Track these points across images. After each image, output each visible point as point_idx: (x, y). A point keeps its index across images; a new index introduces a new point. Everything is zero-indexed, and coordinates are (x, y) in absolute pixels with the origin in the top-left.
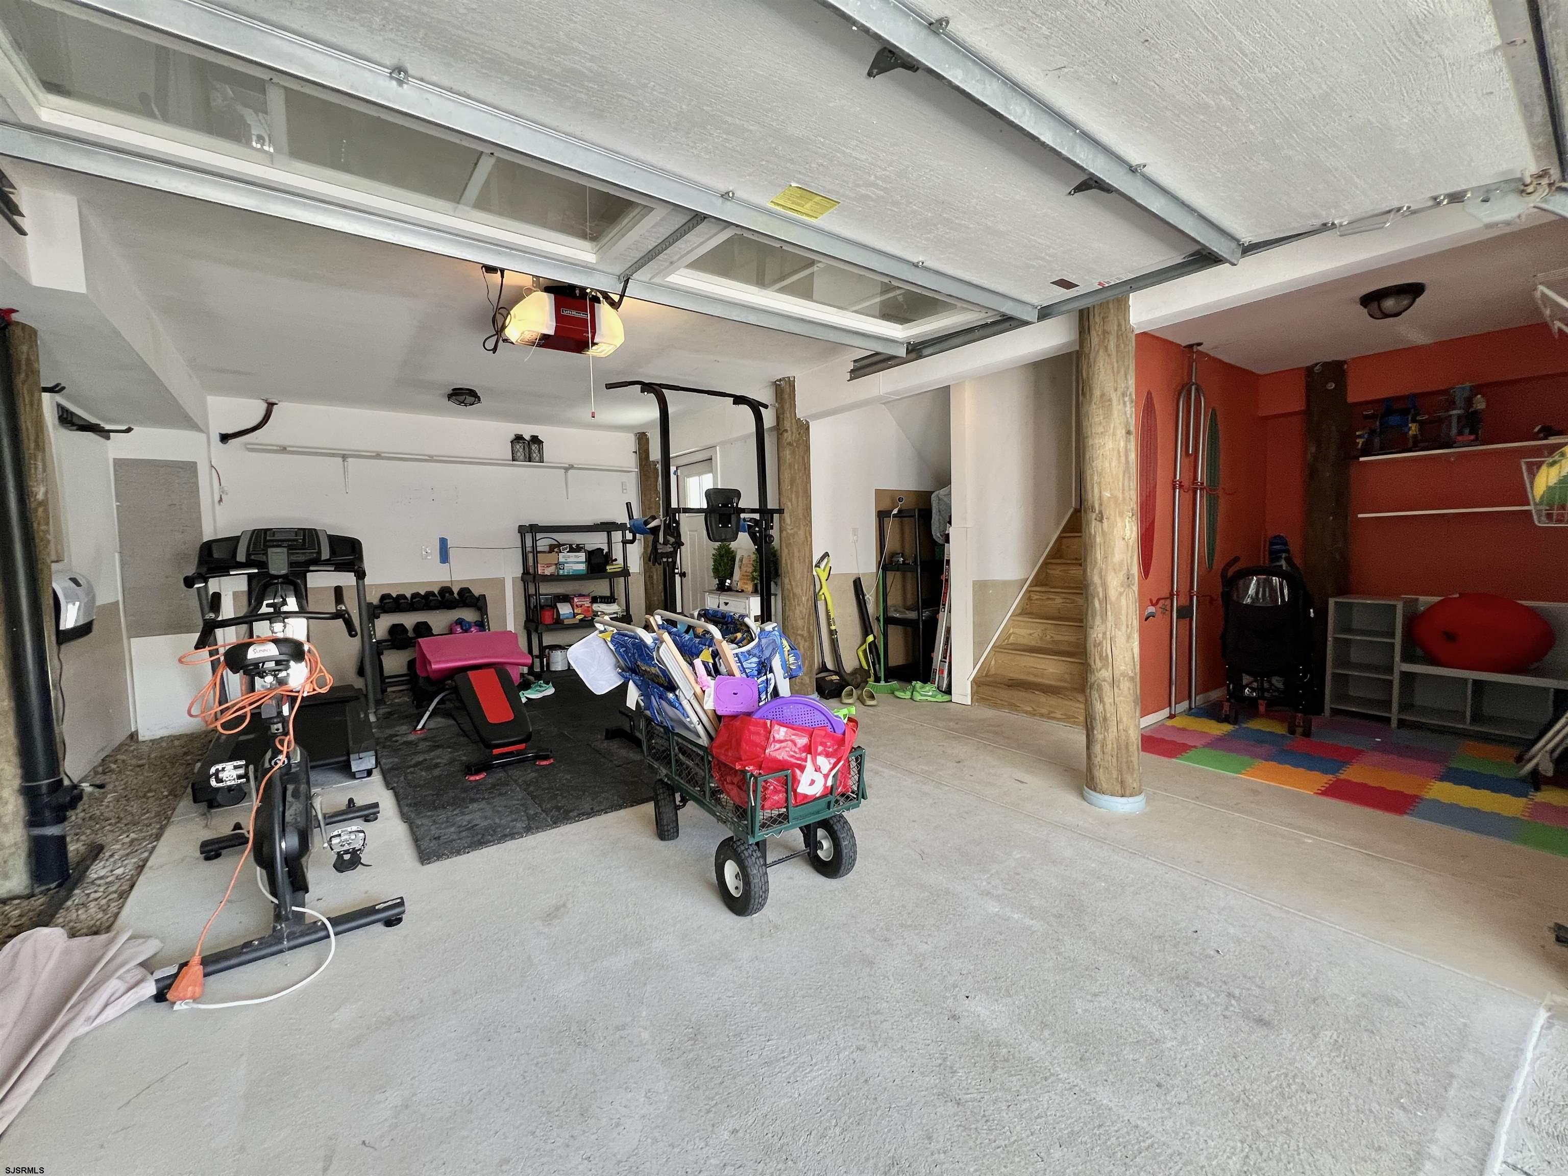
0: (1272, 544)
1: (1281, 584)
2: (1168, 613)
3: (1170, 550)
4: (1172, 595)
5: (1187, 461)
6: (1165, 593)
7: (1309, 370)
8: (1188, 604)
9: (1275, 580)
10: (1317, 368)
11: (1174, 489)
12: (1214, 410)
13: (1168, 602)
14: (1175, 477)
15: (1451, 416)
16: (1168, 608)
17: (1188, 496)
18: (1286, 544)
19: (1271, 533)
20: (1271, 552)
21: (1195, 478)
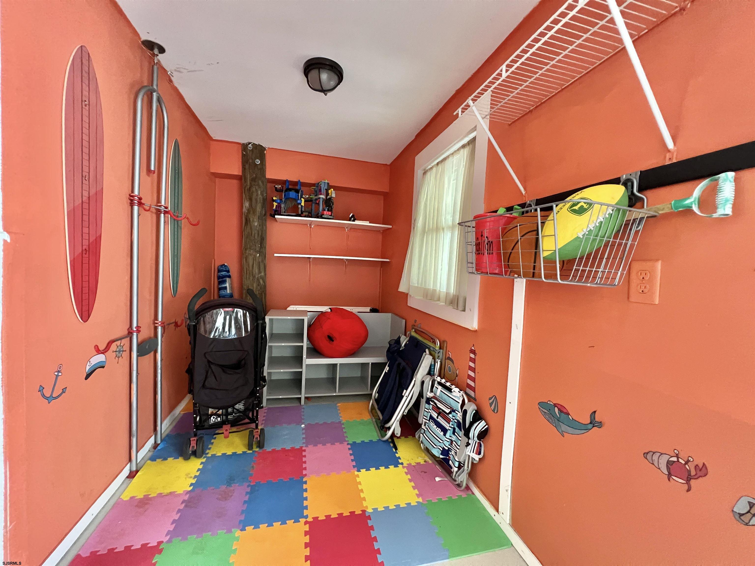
0: (219, 271)
1: (245, 315)
2: (126, 355)
3: (128, 278)
4: (130, 333)
5: (149, 179)
6: (122, 331)
7: (244, 147)
8: (152, 335)
9: (240, 312)
10: (250, 145)
11: (132, 205)
12: (176, 143)
13: (126, 341)
14: (133, 191)
15: (320, 198)
16: (127, 348)
17: (150, 217)
18: (228, 271)
19: (218, 263)
20: (219, 277)
21: (159, 201)
